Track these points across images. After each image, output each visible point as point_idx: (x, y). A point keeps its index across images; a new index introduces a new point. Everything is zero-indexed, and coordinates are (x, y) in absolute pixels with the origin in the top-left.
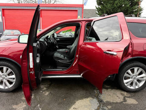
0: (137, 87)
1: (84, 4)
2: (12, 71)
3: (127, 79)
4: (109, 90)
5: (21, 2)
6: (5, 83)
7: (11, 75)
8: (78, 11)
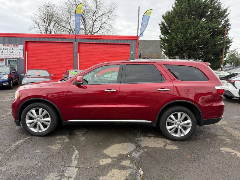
0: (182, 135)
1: (139, 35)
2: (48, 114)
3: (171, 125)
4: (152, 138)
5: (50, 29)
6: (39, 126)
7: (46, 118)
8: (131, 45)
